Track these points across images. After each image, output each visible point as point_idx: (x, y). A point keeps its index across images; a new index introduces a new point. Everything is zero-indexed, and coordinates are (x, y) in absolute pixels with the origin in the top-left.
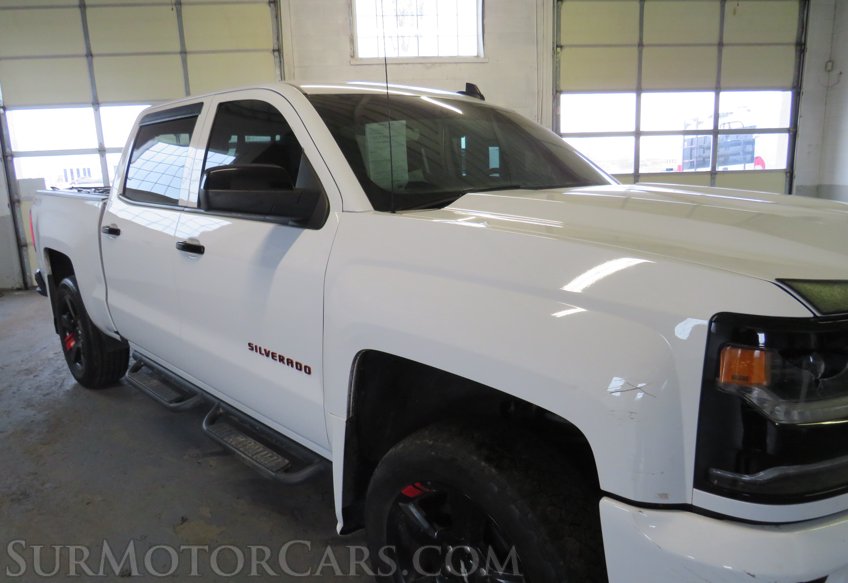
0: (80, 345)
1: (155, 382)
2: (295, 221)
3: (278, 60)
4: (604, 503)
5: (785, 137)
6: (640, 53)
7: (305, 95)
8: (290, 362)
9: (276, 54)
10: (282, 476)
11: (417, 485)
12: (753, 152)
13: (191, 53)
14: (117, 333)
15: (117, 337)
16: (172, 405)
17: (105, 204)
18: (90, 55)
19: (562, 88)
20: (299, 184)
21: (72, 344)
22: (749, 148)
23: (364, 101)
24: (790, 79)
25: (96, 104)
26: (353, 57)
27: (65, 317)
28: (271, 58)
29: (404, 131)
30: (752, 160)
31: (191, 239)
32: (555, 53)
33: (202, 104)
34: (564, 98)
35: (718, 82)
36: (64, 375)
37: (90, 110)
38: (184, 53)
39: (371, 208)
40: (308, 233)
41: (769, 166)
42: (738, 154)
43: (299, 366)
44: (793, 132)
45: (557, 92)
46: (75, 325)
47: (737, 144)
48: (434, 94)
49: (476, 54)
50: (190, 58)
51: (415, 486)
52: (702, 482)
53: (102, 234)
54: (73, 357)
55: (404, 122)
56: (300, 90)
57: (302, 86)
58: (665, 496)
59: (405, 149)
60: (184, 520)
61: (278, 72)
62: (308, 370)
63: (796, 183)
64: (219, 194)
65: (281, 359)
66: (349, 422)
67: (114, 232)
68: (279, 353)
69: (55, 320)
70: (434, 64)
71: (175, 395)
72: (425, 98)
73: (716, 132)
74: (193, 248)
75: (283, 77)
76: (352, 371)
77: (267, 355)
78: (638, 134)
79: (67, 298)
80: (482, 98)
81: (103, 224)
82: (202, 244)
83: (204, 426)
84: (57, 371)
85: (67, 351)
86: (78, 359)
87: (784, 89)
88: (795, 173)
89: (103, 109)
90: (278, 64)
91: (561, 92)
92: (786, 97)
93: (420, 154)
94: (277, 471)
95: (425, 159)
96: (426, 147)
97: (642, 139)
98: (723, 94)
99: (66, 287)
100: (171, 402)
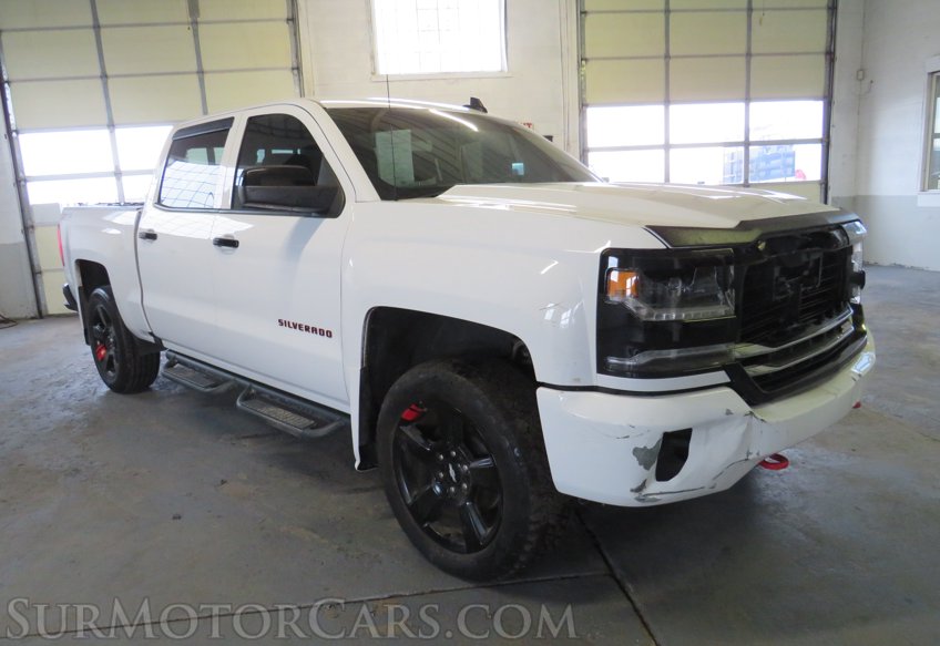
0: (112, 352)
1: (190, 373)
2: (318, 213)
3: (297, 78)
4: (540, 392)
5: (818, 148)
6: (667, 65)
7: (325, 108)
8: (314, 330)
9: (296, 72)
10: (309, 432)
11: (413, 407)
12: (793, 166)
13: (207, 72)
14: (151, 334)
15: (151, 339)
16: (208, 390)
17: (140, 213)
18: (104, 76)
19: (588, 101)
20: (321, 182)
21: (103, 352)
22: (790, 160)
23: (380, 115)
24: (821, 88)
25: (111, 125)
26: (373, 74)
27: (97, 327)
28: (289, 77)
29: (409, 138)
30: (793, 173)
31: (227, 236)
32: (580, 66)
33: (232, 119)
34: (590, 112)
35: (748, 92)
36: (95, 385)
37: (105, 132)
38: (201, 72)
39: (379, 198)
40: (327, 221)
41: (809, 178)
42: (778, 168)
43: (322, 332)
44: (826, 142)
45: (583, 105)
46: (107, 334)
47: (776, 156)
48: (445, 107)
49: (499, 69)
50: (207, 77)
51: (412, 410)
52: (602, 368)
53: (139, 240)
54: (104, 365)
55: (409, 131)
56: (320, 104)
57: (322, 102)
58: (578, 380)
59: (411, 155)
60: (223, 482)
61: (298, 91)
62: (329, 334)
63: (831, 194)
64: (253, 190)
65: (307, 329)
66: (363, 371)
67: (151, 236)
68: (304, 323)
69: (86, 330)
70: (457, 79)
71: (209, 383)
72: (434, 111)
73: (747, 144)
74: (228, 243)
75: (302, 94)
76: (364, 327)
77: (295, 327)
78: (667, 147)
79: (100, 306)
80: (485, 111)
81: (139, 231)
82: (236, 239)
83: (238, 404)
84: (88, 381)
85: (98, 360)
86: (110, 366)
87: (816, 98)
88: (830, 184)
89: (118, 131)
90: (297, 82)
91: (587, 106)
92: (818, 107)
93: (434, 164)
94: (304, 429)
95: (439, 171)
96: (439, 158)
97: (672, 151)
98: (753, 105)
99: (98, 295)
100: (207, 387)
